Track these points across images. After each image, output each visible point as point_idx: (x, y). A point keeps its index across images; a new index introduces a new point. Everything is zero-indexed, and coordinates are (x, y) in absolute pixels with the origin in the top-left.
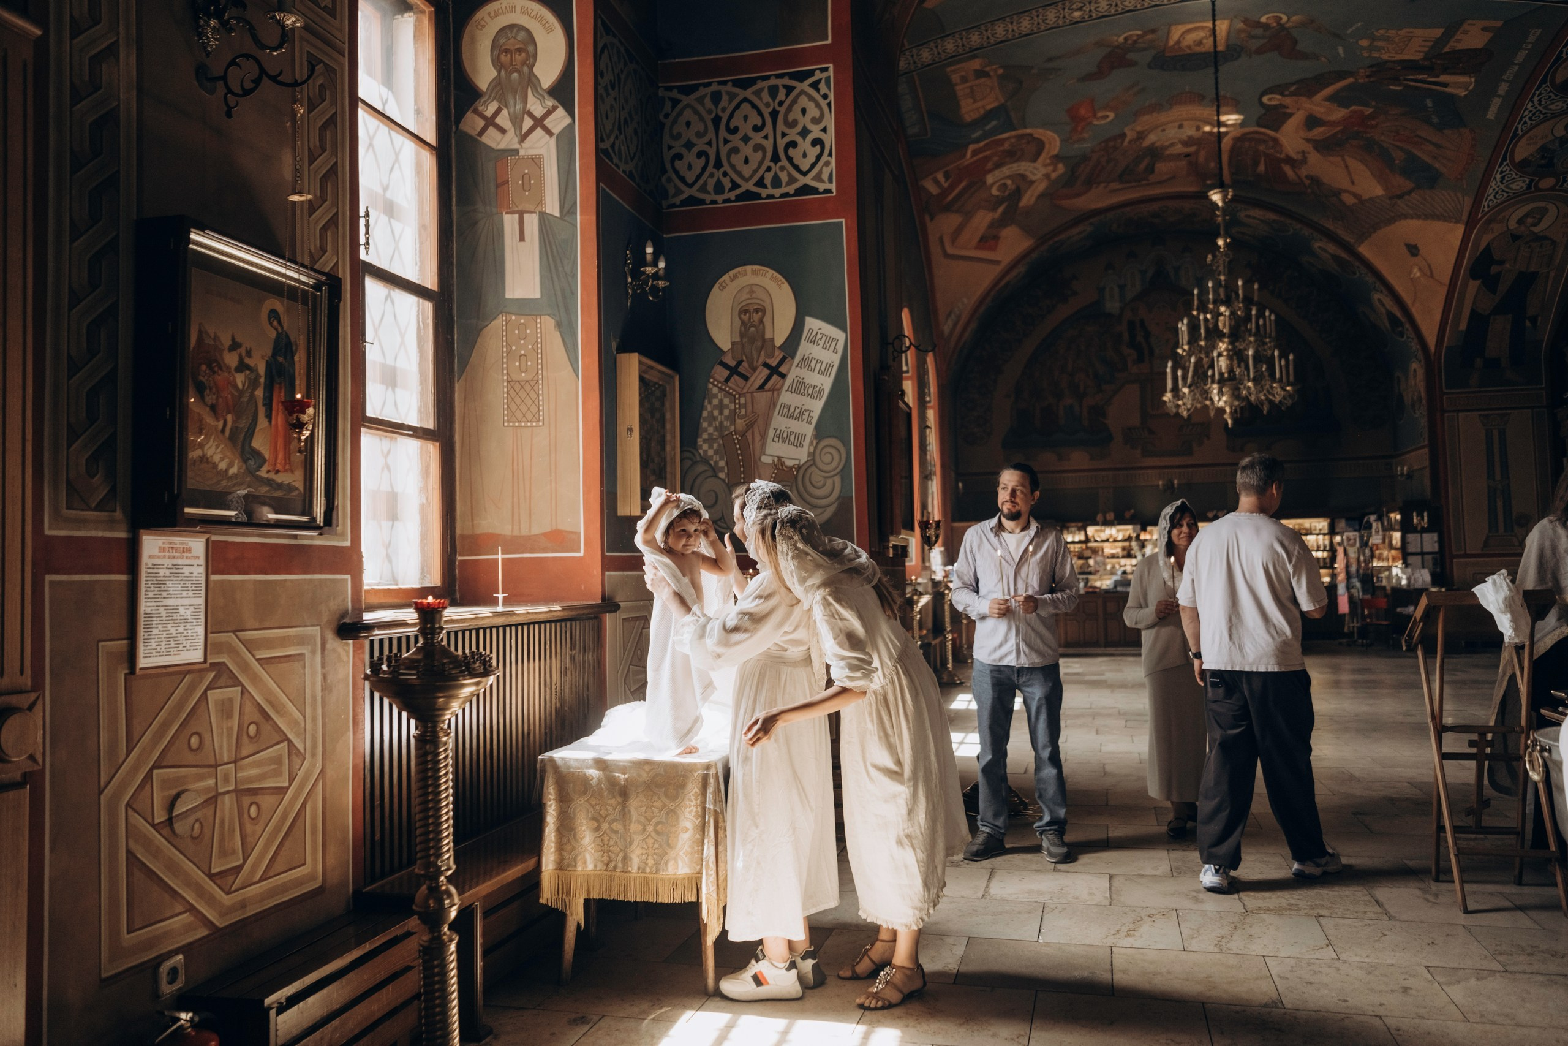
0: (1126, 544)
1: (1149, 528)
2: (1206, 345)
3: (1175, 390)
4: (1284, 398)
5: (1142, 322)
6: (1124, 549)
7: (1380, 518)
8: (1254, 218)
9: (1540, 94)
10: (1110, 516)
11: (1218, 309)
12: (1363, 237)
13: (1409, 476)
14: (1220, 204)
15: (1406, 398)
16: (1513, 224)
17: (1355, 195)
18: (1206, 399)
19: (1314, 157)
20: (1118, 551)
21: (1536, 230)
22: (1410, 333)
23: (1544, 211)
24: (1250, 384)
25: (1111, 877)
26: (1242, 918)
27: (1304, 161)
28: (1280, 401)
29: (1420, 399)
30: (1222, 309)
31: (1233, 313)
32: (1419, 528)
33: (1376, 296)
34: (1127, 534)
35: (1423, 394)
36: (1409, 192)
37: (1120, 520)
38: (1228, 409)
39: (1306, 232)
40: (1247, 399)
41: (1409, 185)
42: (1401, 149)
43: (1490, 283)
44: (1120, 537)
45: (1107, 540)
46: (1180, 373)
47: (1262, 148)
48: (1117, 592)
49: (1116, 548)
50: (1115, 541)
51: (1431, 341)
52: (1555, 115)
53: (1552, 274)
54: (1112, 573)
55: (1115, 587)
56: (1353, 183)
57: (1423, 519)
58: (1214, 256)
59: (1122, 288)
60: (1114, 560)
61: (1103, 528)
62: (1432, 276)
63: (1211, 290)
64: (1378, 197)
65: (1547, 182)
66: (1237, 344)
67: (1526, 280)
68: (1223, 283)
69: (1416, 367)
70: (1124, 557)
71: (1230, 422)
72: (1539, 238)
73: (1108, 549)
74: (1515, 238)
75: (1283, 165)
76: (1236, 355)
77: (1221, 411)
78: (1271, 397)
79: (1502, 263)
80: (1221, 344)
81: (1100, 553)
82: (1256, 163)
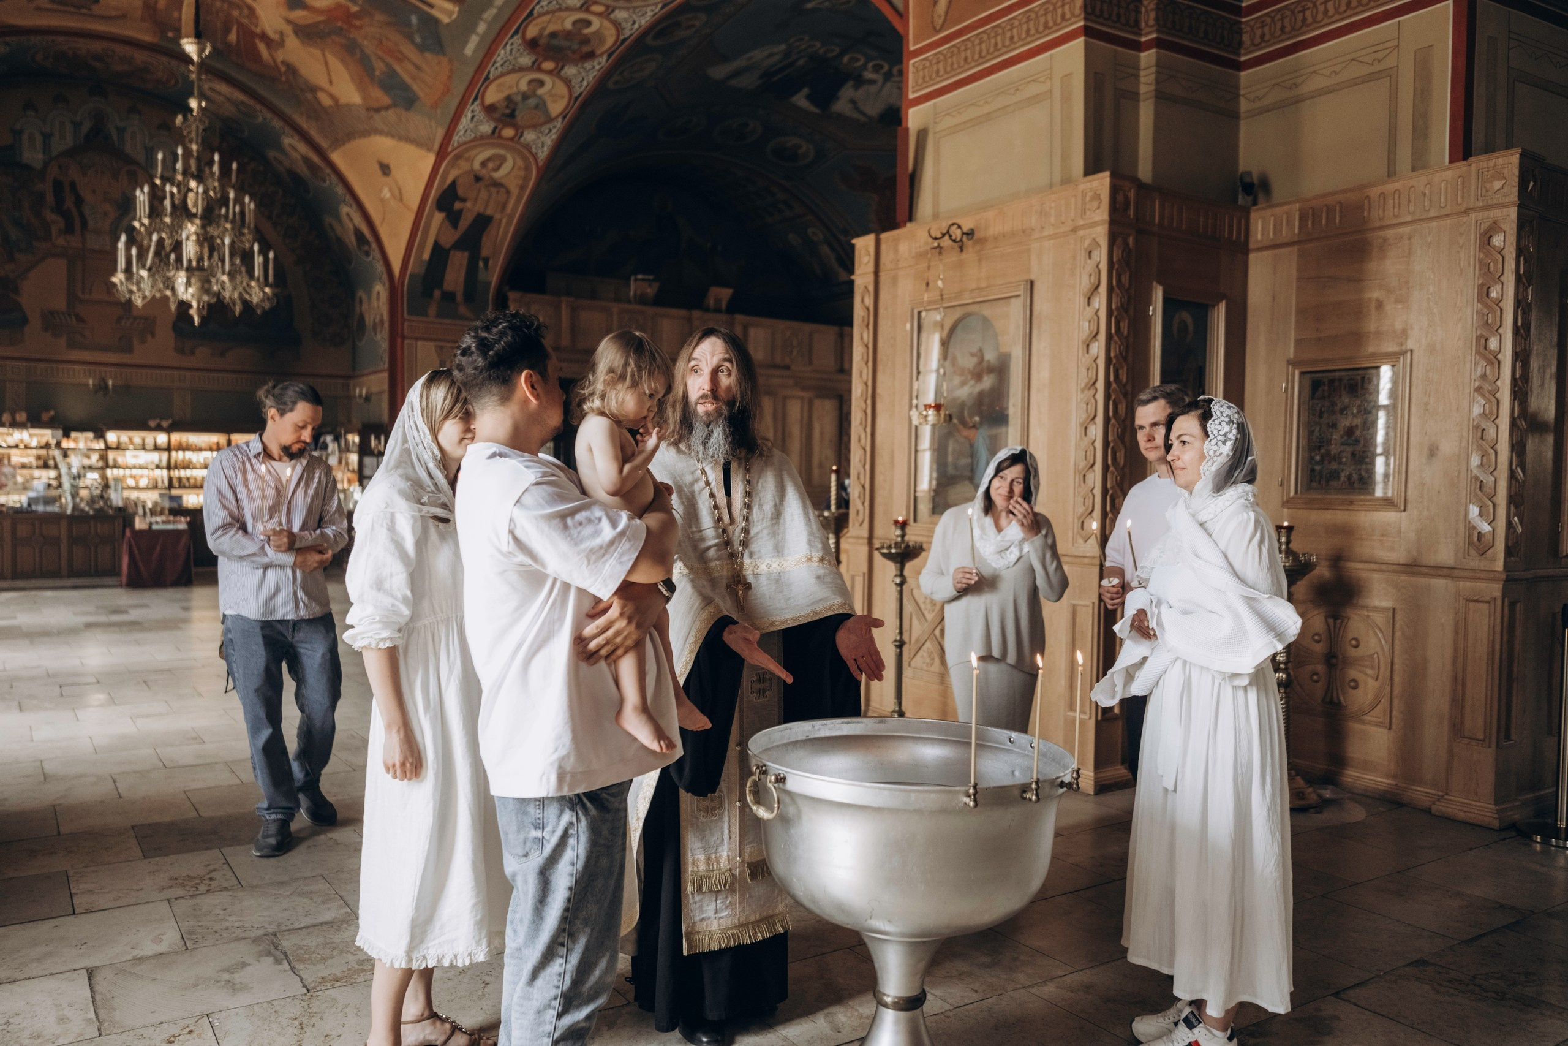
0: (43, 452)
1: (73, 434)
2: (172, 222)
3: (128, 270)
4: (263, 300)
5: (73, 185)
6: (38, 457)
7: (337, 439)
8: (219, 93)
9: (512, 44)
10: (21, 417)
11: (188, 184)
12: (337, 143)
13: (368, 399)
14: (195, 58)
15: (367, 319)
16: (477, 165)
17: (332, 96)
18: (167, 287)
19: (292, 42)
20: (30, 459)
21: (497, 175)
22: (376, 253)
23: (502, 160)
24: (225, 278)
25: (91, 973)
26: (305, 1004)
27: (281, 43)
28: (257, 304)
29: (382, 322)
30: (193, 184)
31: (206, 192)
32: (376, 452)
33: (345, 210)
34: (43, 441)
35: (386, 318)
36: (387, 108)
37: (35, 421)
38: (195, 304)
39: (277, 124)
40: (218, 295)
41: (386, 100)
42: (384, 61)
43: (453, 218)
44: (34, 443)
45: (17, 446)
46: (134, 251)
47: (235, 13)
48: (32, 512)
49: (28, 455)
50: (26, 447)
51: (396, 266)
52: (521, 69)
53: (504, 221)
54: (25, 488)
55: (29, 505)
56: (331, 83)
57: (380, 442)
58: (185, 118)
59: (47, 137)
60: (25, 472)
61: (11, 430)
62: (401, 200)
63: (180, 158)
64: (354, 105)
65: (508, 132)
66: (208, 229)
67: (483, 222)
68: (195, 154)
69: (380, 290)
70: (38, 467)
71: (196, 319)
72: (497, 184)
73: (17, 458)
74: (478, 179)
75: (257, 41)
76: (206, 240)
77: (184, 306)
78: (247, 297)
79: (464, 200)
80: (189, 225)
81: (6, 462)
82: (228, 31)
